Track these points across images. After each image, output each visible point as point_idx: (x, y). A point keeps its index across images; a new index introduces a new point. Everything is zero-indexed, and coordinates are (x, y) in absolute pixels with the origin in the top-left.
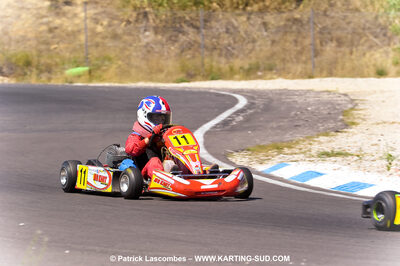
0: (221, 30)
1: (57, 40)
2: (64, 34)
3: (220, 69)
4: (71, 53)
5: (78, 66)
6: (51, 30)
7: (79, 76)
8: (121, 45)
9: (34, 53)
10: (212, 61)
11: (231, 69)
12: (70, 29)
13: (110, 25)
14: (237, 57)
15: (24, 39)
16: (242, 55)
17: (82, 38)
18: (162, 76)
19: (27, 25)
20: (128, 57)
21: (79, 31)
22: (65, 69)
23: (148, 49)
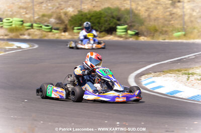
1: (174, 19)
2: (177, 16)
5: (179, 32)
6: (171, 14)
9: (161, 25)
12: (180, 14)
13: (200, 12)
15: (156, 19)
17: (186, 18)
19: (160, 12)
22: (173, 33)
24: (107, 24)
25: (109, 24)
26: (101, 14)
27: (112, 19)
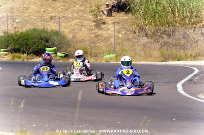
0: (181, 37)
1: (99, 41)
2: (103, 38)
3: (180, 56)
4: (106, 48)
5: (110, 54)
7: (111, 59)
8: (131, 44)
9: (89, 47)
10: (177, 51)
11: (186, 56)
12: (106, 36)
13: (125, 34)
14: (189, 50)
15: (83, 41)
16: (191, 49)
17: (112, 40)
18: (152, 59)
19: (85, 34)
20: (135, 50)
21: (110, 37)
22: (104, 55)
23: (145, 46)
24: (35, 45)
25: (38, 46)
26: (28, 35)
27: (40, 40)
